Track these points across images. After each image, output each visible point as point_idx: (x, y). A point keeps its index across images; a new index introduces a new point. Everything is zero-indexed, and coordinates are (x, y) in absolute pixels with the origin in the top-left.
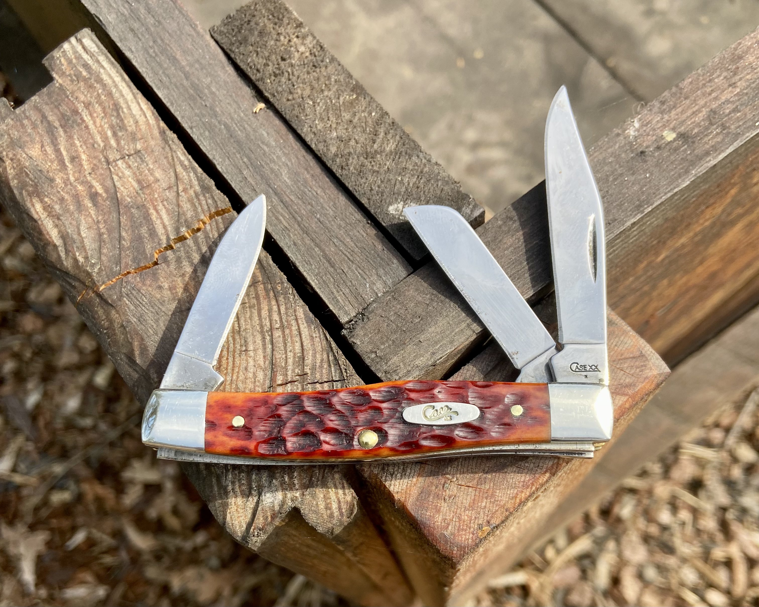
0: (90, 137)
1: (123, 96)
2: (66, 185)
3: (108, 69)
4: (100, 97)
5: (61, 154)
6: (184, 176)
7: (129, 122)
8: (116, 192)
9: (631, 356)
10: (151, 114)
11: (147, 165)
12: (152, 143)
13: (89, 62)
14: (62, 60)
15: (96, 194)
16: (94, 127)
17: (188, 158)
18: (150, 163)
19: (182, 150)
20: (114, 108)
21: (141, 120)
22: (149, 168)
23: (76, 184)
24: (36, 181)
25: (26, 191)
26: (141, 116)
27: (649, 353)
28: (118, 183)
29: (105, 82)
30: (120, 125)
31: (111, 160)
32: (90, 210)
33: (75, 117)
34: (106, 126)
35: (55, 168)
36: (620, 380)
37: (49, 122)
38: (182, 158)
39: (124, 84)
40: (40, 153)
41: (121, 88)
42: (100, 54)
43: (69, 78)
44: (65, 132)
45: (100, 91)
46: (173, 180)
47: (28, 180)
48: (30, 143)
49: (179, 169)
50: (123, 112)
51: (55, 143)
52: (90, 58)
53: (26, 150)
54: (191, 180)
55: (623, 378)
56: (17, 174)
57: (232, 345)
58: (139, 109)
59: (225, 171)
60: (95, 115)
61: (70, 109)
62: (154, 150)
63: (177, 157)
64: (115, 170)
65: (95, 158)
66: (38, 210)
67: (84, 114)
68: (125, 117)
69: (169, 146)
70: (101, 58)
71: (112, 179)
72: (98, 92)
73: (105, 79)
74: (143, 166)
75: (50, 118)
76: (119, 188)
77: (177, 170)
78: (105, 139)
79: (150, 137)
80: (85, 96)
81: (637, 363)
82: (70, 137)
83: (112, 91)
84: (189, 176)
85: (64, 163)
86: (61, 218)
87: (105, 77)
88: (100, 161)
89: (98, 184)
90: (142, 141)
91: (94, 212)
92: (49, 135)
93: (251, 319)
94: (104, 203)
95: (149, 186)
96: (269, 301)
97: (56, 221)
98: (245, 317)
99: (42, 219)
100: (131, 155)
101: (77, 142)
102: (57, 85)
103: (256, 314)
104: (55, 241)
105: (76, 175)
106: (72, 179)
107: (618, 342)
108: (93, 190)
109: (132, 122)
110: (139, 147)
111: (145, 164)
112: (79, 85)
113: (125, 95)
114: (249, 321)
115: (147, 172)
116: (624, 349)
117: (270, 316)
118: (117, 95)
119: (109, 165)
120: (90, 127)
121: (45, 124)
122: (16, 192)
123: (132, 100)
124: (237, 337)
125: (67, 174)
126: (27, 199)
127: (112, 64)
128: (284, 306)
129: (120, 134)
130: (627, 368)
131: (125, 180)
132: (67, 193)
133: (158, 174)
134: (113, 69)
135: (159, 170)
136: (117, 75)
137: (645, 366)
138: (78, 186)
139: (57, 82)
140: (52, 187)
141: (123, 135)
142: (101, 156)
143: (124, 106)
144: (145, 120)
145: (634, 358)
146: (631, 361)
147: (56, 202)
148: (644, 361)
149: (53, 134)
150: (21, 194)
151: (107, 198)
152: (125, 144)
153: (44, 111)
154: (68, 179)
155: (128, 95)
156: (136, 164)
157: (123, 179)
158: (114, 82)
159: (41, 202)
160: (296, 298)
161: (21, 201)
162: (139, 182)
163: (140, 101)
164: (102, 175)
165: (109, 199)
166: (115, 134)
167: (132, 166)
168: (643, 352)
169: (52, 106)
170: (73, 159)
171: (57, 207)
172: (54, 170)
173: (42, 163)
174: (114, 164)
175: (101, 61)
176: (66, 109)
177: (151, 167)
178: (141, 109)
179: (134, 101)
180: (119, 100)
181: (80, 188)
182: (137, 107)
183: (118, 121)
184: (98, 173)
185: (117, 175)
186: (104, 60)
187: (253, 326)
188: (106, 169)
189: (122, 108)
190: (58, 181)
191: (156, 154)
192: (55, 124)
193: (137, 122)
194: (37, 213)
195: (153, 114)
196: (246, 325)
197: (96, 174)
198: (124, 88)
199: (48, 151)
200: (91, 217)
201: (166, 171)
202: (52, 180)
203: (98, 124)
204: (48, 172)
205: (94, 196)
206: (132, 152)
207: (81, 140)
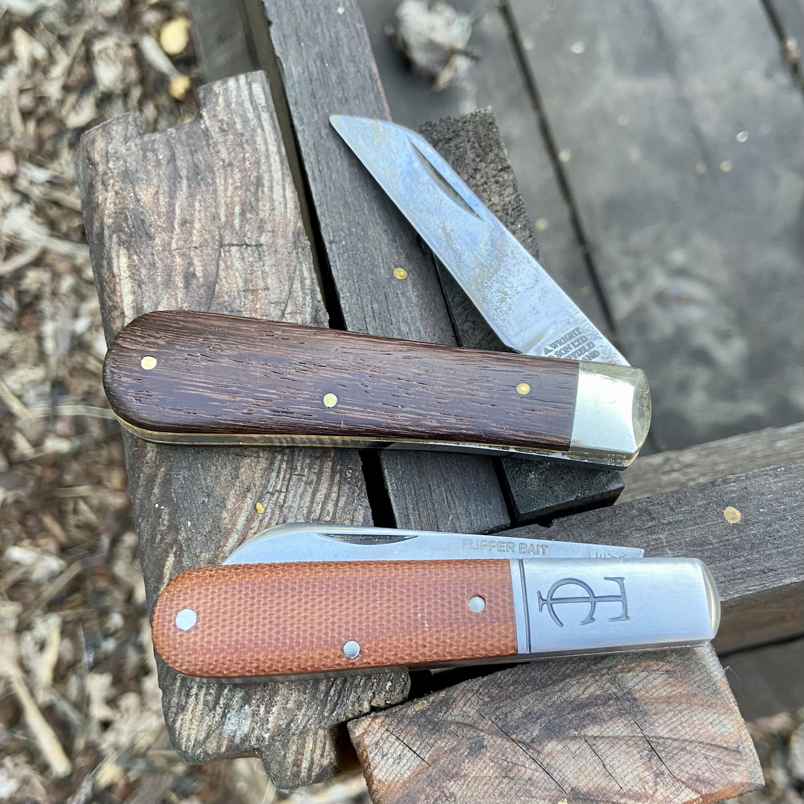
0: (214, 204)
1: (270, 172)
2: (164, 250)
3: (267, 132)
4: (245, 162)
5: (173, 211)
6: (298, 296)
7: (264, 205)
8: (215, 282)
9: (725, 745)
10: (293, 207)
11: (264, 265)
12: (281, 241)
13: (249, 115)
14: (221, 99)
15: (194, 275)
16: (223, 195)
17: (312, 276)
18: (268, 263)
19: (309, 264)
20: (255, 182)
21: (280, 209)
22: (265, 270)
23: (176, 254)
24: (133, 230)
25: (118, 236)
26: (280, 204)
27: (747, 750)
28: (223, 273)
29: (258, 147)
30: (254, 204)
31: (226, 243)
32: (178, 291)
33: (208, 174)
34: (237, 199)
35: (160, 224)
36: (699, 769)
37: (176, 167)
38: (306, 274)
39: (277, 158)
40: (151, 199)
41: (272, 160)
42: (266, 110)
43: (219, 124)
44: (189, 186)
45: (247, 155)
46: (285, 294)
47: (125, 225)
48: (144, 182)
49: (297, 285)
50: (262, 191)
51: (172, 195)
52: (252, 111)
53: (137, 189)
54: (305, 304)
55: (704, 769)
56: (116, 213)
57: (267, 519)
58: (282, 195)
59: (347, 309)
60: (230, 181)
61: (205, 161)
62: (278, 250)
63: (301, 271)
64: (225, 256)
65: (210, 232)
66: (120, 265)
67: (218, 174)
68: (262, 197)
69: (297, 253)
70: (265, 116)
71: (218, 265)
72: (244, 155)
73: (258, 143)
74: (258, 265)
75: (179, 163)
76: (221, 280)
77: (294, 286)
78: (230, 215)
79: (280, 234)
80: (228, 153)
81: (727, 759)
82: (191, 196)
83: (260, 160)
84: (304, 298)
85: (172, 223)
86: (143, 286)
87: (259, 140)
88: (213, 237)
89: (200, 264)
90: (270, 234)
91: (181, 296)
92: (169, 182)
93: (301, 497)
94: (197, 290)
95: (254, 291)
96: (331, 485)
97: (136, 287)
98: (296, 492)
99: (122, 277)
100: (250, 246)
101: (197, 205)
102: (203, 126)
103: (310, 494)
104: (125, 309)
105: (181, 243)
106: (174, 246)
107: (715, 720)
108: (191, 269)
109: (267, 208)
110: (263, 240)
111: (261, 264)
112: (227, 137)
113: (273, 172)
114: (299, 499)
115: (260, 273)
116: (719, 733)
117: (324, 503)
118: (264, 167)
119: (221, 247)
120: (219, 193)
121: (170, 167)
122: (106, 233)
123: (279, 180)
124: (277, 512)
125: (172, 238)
126: (115, 246)
127: (275, 127)
128: (344, 498)
129: (249, 215)
130: (713, 758)
131: (232, 273)
132: (161, 260)
133: (271, 281)
134: (272, 135)
135: (274, 277)
136: (275, 143)
137: (736, 766)
138: (177, 257)
139: (204, 123)
140: (148, 246)
141: (251, 218)
142: (217, 233)
143: (266, 183)
144: (283, 210)
145: (726, 749)
146: (721, 752)
147: (145, 265)
148: (738, 760)
149: (174, 183)
150: (111, 237)
151: (202, 285)
152: (248, 231)
153: (176, 151)
154: (170, 244)
155: (276, 172)
156: (251, 259)
157: (230, 270)
158: (267, 150)
159: (129, 258)
160: (363, 494)
161: (107, 245)
162: (246, 281)
163: (287, 185)
164: (208, 254)
165: (205, 287)
166: (243, 213)
167: (246, 260)
168: (741, 748)
169: (187, 149)
170: (184, 222)
171: (144, 271)
172: (158, 226)
173: (148, 212)
174: (227, 248)
175: (263, 119)
176: (201, 159)
177: (267, 269)
178: (285, 196)
179: (280, 182)
180: (264, 175)
181: (178, 260)
182: (281, 191)
183: (253, 199)
184: (205, 251)
185: (225, 263)
186: (266, 120)
187: (300, 507)
188: (216, 250)
189: (263, 186)
190: (158, 241)
191: (278, 256)
192: (181, 174)
193: (273, 209)
194: (119, 268)
195: (296, 208)
196: (293, 501)
197: (202, 252)
198: (275, 162)
199: (160, 200)
200: (176, 299)
201: (281, 282)
202: (151, 237)
203: (229, 193)
204: (151, 225)
205: (189, 277)
206: (253, 243)
207: (203, 203)
